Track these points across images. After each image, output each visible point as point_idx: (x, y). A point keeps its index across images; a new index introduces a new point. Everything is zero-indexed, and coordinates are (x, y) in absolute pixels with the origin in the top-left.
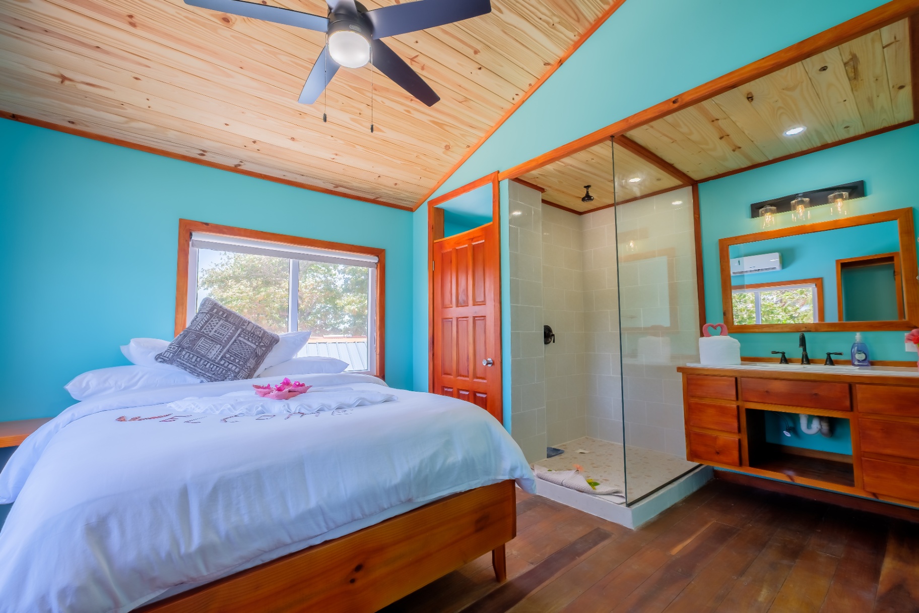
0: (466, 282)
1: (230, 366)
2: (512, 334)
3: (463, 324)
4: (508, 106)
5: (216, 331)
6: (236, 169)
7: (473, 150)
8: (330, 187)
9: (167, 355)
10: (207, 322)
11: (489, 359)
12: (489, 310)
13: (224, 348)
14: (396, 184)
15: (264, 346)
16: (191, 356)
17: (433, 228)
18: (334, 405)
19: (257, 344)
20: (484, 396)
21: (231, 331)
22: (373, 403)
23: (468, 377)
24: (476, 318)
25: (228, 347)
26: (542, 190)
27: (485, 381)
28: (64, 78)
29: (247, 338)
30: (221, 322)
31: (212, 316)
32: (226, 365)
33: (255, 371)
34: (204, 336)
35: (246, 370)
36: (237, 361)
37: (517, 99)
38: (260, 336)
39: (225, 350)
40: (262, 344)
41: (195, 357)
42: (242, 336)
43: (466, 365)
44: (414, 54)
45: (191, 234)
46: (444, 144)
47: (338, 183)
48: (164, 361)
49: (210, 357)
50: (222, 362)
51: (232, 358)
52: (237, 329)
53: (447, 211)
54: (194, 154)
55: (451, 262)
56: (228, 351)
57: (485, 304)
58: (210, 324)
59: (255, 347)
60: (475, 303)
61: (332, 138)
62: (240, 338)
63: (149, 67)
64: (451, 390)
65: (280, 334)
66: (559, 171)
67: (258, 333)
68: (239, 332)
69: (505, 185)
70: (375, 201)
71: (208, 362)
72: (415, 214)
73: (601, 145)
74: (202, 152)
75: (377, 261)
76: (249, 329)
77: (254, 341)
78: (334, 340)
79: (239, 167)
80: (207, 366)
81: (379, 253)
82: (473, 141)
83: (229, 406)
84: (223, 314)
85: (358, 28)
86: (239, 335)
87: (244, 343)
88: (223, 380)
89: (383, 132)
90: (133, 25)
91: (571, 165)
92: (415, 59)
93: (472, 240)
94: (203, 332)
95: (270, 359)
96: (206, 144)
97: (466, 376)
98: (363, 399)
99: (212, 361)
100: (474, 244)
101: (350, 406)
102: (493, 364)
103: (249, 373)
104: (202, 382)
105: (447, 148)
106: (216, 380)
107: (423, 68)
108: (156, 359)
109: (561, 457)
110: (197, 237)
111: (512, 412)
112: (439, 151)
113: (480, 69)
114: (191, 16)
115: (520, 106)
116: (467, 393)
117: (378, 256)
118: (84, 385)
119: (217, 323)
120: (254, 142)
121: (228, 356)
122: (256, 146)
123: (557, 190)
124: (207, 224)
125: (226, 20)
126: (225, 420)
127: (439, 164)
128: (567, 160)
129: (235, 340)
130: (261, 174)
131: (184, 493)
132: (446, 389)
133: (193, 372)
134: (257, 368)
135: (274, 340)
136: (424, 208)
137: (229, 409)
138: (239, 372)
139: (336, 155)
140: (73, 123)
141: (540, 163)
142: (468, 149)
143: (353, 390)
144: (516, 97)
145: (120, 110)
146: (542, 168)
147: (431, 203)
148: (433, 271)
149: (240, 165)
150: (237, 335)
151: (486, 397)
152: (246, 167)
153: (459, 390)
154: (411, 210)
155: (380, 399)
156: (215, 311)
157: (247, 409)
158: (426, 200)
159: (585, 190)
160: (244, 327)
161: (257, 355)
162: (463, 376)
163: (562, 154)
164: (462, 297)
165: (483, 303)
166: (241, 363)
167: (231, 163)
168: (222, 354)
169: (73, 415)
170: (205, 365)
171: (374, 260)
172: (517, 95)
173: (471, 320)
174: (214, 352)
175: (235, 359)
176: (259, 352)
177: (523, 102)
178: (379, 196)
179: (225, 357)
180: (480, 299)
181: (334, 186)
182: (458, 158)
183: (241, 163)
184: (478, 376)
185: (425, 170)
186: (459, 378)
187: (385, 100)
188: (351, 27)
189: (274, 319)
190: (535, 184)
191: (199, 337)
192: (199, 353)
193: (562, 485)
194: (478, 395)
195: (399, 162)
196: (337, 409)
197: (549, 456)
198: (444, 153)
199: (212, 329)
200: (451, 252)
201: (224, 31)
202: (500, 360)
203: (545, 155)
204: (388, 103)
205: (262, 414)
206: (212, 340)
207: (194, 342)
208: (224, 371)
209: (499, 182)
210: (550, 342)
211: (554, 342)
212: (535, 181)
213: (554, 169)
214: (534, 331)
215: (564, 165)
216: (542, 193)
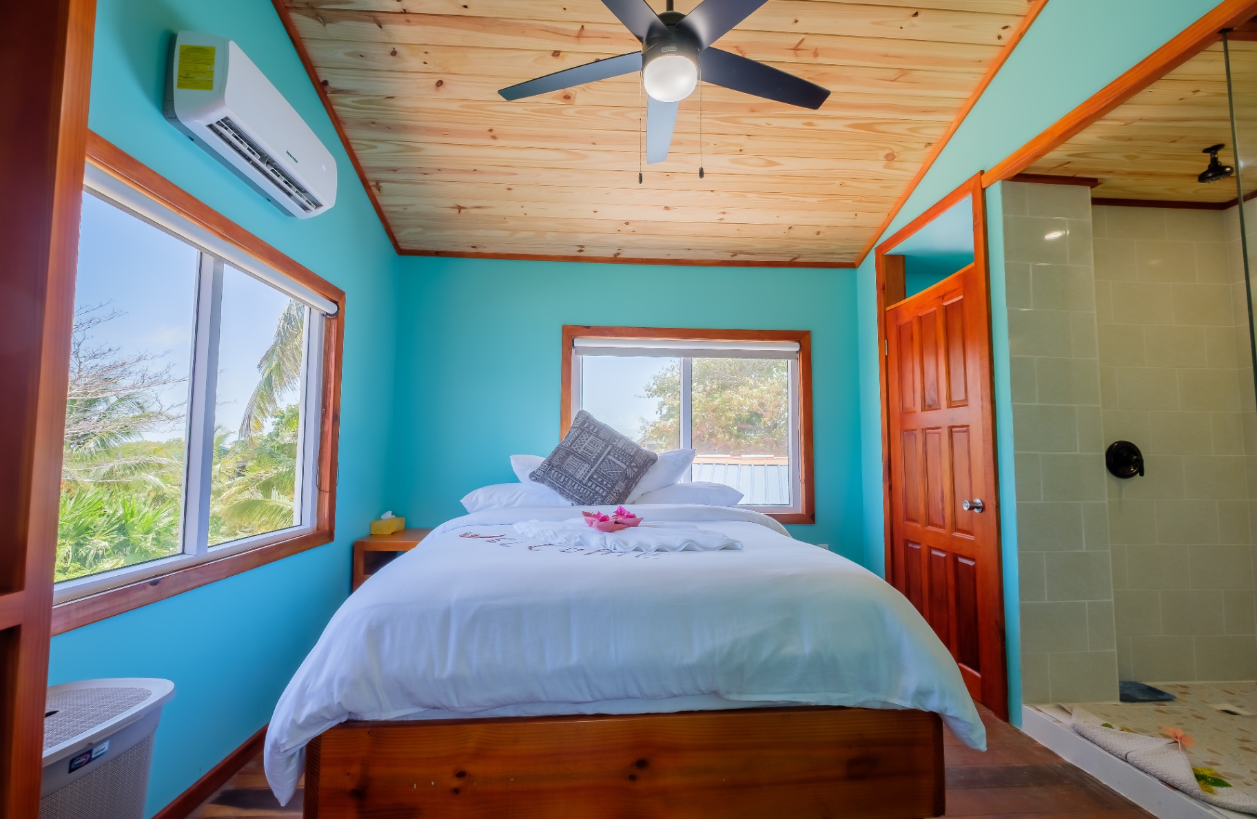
0: (934, 368)
1: (598, 488)
2: (1017, 457)
3: (932, 439)
4: (992, 54)
5: (585, 448)
6: (616, 260)
7: (937, 148)
8: (727, 257)
9: (539, 473)
10: (577, 438)
11: (978, 501)
12: (974, 415)
13: (592, 467)
14: (818, 233)
15: (636, 467)
16: (560, 475)
17: (884, 288)
18: (654, 546)
19: (628, 463)
20: (971, 563)
21: (601, 448)
22: (706, 549)
23: (944, 528)
24: (953, 429)
25: (596, 466)
26: (1093, 182)
27: (972, 538)
28: (460, 208)
29: (616, 456)
30: (591, 437)
31: (583, 430)
32: (593, 487)
33: (627, 496)
34: (572, 454)
35: (615, 494)
36: (605, 483)
37: (1007, 35)
38: (632, 454)
39: (593, 470)
40: (633, 464)
41: (563, 477)
42: (612, 453)
43: (940, 507)
44: (795, 40)
45: (573, 341)
46: (884, 153)
47: (736, 250)
48: (536, 480)
49: (578, 477)
50: (589, 484)
51: (600, 480)
52: (607, 446)
53: (909, 257)
54: (573, 252)
55: (912, 338)
56: (596, 471)
57: (967, 405)
58: (580, 440)
59: (625, 467)
60: (951, 404)
61: (713, 194)
62: (610, 457)
63: (515, 174)
64: (918, 547)
65: (659, 452)
66: (1117, 138)
67: (630, 450)
68: (609, 449)
69: (995, 194)
70: (792, 264)
71: (576, 484)
72: (860, 270)
73: (1202, 56)
74: (580, 248)
75: (798, 349)
76: (620, 446)
77: (624, 461)
78: (749, 462)
79: (619, 256)
80: (575, 487)
81: (802, 338)
82: (936, 133)
83: (552, 533)
84: (594, 428)
85: (673, 48)
86: (609, 453)
87: (613, 462)
88: (589, 505)
89: (780, 164)
90: (494, 137)
91: (1141, 120)
92: (800, 47)
93: (943, 297)
94: (573, 450)
95: (646, 483)
96: (583, 238)
97: (941, 527)
98: (693, 541)
99: (580, 482)
100: (946, 304)
101: (674, 549)
102: (983, 509)
103: (617, 497)
104: (573, 505)
105: (890, 157)
106: (584, 504)
107: (816, 55)
108: (530, 477)
110: (578, 343)
111: (1021, 599)
112: (877, 167)
113: (916, 14)
114: (536, 108)
115: (1016, 44)
116: (943, 555)
117: (799, 342)
118: (474, 499)
119: (587, 439)
120: (627, 223)
121: (595, 476)
122: (629, 228)
123: (1131, 174)
124: (588, 327)
125: (567, 97)
126: (531, 548)
127: (881, 187)
128: (1123, 112)
129: (604, 459)
130: (642, 259)
131: (447, 616)
132: (910, 545)
133: (562, 492)
134: (629, 493)
135: (650, 461)
136: (871, 258)
137: (551, 536)
138: (606, 497)
139: (724, 213)
140: (474, 247)
141: (1057, 134)
142: (929, 149)
143: (696, 528)
144: (1004, 33)
145: (505, 225)
146: (1068, 142)
147: (880, 250)
148: (886, 357)
149: (619, 254)
150: (606, 452)
151: (974, 565)
152: (626, 254)
153: (930, 548)
154: (853, 266)
155: (717, 544)
156: (587, 424)
157: (566, 538)
158: (873, 246)
159: (1208, 157)
160: (615, 444)
161: (627, 478)
162: (937, 526)
163: (1103, 105)
164: (931, 395)
165: (964, 403)
166: (609, 486)
167: (609, 253)
168: (589, 475)
170: (574, 486)
171: (794, 347)
172: (1005, 28)
173: (945, 433)
174: (581, 472)
175: (603, 480)
176: (630, 474)
177: (1021, 35)
178: (797, 256)
179: (593, 478)
180: (958, 396)
181: (732, 254)
182: (913, 168)
183: (619, 251)
184: (960, 527)
185: (860, 201)
186: (930, 528)
187: (771, 121)
188: (663, 50)
190: (1071, 175)
191: (568, 454)
192: (566, 472)
193: (1127, 762)
194: (961, 560)
195: (815, 200)
196: (657, 550)
197: (1124, 698)
198: (886, 167)
199: (582, 445)
200: (911, 322)
201: (570, 111)
202: (994, 503)
203: (1067, 118)
204: (776, 122)
205: (581, 545)
206: (580, 458)
207: (563, 459)
208: (591, 494)
209: (984, 190)
210: (1134, 474)
211: (1142, 474)
212: (1067, 169)
213: (1100, 137)
214: (1078, 453)
215: (1123, 124)
216: (1092, 188)
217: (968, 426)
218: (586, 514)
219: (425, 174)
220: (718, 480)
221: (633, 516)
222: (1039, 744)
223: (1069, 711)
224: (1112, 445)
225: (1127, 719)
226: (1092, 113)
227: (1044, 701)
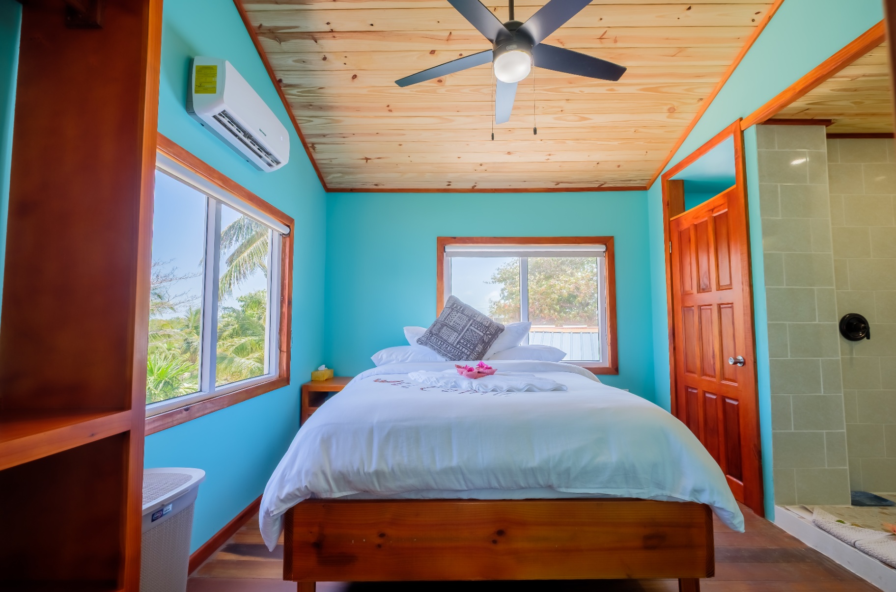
0: (707, 261)
1: (464, 349)
2: (770, 326)
3: (705, 314)
4: (749, 32)
5: (454, 322)
6: (473, 190)
7: (706, 102)
8: (552, 186)
9: (423, 339)
10: (449, 314)
11: (740, 358)
12: (737, 295)
13: (459, 334)
14: (619, 166)
15: (490, 334)
16: (438, 340)
17: (668, 204)
18: (505, 388)
19: (484, 332)
20: (735, 403)
21: (465, 322)
22: (541, 390)
23: (715, 377)
24: (721, 306)
25: (462, 334)
26: (827, 122)
27: (736, 384)
28: (367, 159)
29: (476, 327)
30: (459, 314)
31: (453, 309)
32: (461, 348)
33: (484, 355)
34: (446, 326)
35: (475, 353)
36: (468, 345)
37: (759, 19)
38: (487, 325)
39: (460, 337)
40: (488, 332)
41: (440, 342)
42: (473, 325)
43: (712, 363)
44: (600, 32)
45: (445, 248)
46: (666, 108)
47: (559, 180)
48: (422, 344)
49: (450, 342)
50: (458, 346)
51: (465, 343)
52: (469, 320)
54: (444, 186)
55: (690, 240)
56: (462, 338)
57: (731, 289)
58: (451, 316)
59: (482, 334)
60: (719, 288)
61: (541, 142)
62: (471, 327)
63: (404, 135)
64: (695, 391)
65: (505, 324)
66: (845, 90)
67: (486, 323)
68: (470, 322)
69: (751, 135)
70: (600, 189)
71: (449, 346)
72: (650, 192)
74: (448, 183)
75: (604, 250)
76: (478, 320)
77: (482, 330)
79: (475, 188)
80: (448, 349)
81: (608, 242)
82: (706, 91)
83: (435, 380)
84: (460, 308)
85: (515, 46)
86: (471, 325)
87: (474, 331)
88: (459, 360)
89: (591, 119)
90: (390, 111)
91: (864, 76)
92: (603, 37)
93: (712, 210)
94: (446, 323)
95: (497, 345)
96: (450, 177)
97: (712, 377)
98: (531, 385)
99: (452, 345)
100: (715, 215)
101: (519, 390)
102: (744, 363)
103: (477, 355)
105: (672, 110)
106: (454, 360)
107: (615, 41)
108: (418, 342)
109: (885, 511)
110: (449, 249)
111: (773, 429)
112: (662, 117)
113: (689, 8)
114: (419, 89)
115: (766, 24)
116: (714, 397)
117: (605, 244)
118: (380, 357)
119: (456, 315)
120: (481, 165)
121: (462, 341)
122: (483, 168)
123: (857, 115)
124: (455, 238)
125: (440, 81)
126: (422, 389)
127: (666, 132)
128: (851, 71)
129: (468, 329)
130: (492, 189)
131: (371, 432)
132: (690, 390)
133: (439, 352)
134: (485, 353)
135: (500, 330)
136: (658, 183)
138: (470, 354)
139: (550, 155)
140: (376, 185)
141: (798, 90)
142: (701, 103)
143: (534, 376)
144: (756, 17)
145: (397, 169)
146: (807, 94)
147: (664, 177)
148: (671, 254)
149: (475, 186)
150: (469, 325)
151: (738, 405)
152: (478, 187)
153: (705, 392)
154: (644, 188)
155: (549, 387)
156: (455, 306)
157: (445, 383)
158: (659, 174)
160: (475, 318)
161: (484, 342)
162: (709, 376)
163: (833, 68)
164: (704, 281)
165: (729, 287)
166: (471, 347)
167: (469, 186)
168: (458, 340)
169: (362, 375)
170: (447, 348)
171: (602, 248)
172: (757, 13)
173: (715, 309)
174: (452, 338)
175: (467, 344)
176: (486, 339)
177: (770, 18)
178: (603, 183)
179: (460, 342)
180: (725, 281)
181: (556, 183)
182: (690, 117)
183: (475, 185)
184: (727, 377)
185: (650, 142)
186: (704, 377)
187: (583, 89)
188: (507, 48)
189: (555, 310)
190: (811, 118)
191: (443, 326)
192: (442, 338)
193: (855, 548)
194: (728, 401)
195: (616, 143)
196: (507, 391)
197: (855, 503)
198: (668, 117)
199: (452, 320)
200: (689, 229)
201: (442, 90)
202: (752, 359)
203: (805, 77)
204: (587, 90)
205: (455, 387)
206: (451, 329)
207: (440, 330)
208: (459, 353)
209: (742, 132)
210: (863, 338)
211: (868, 338)
212: (806, 114)
213: (831, 90)
214: (817, 322)
215: (850, 79)
216: (826, 126)
217: (732, 303)
218: (458, 367)
219: (344, 137)
220: (547, 344)
221: (490, 368)
222: (788, 534)
223: (812, 511)
224: (845, 317)
225: (856, 518)
226: (825, 73)
227: (792, 503)
